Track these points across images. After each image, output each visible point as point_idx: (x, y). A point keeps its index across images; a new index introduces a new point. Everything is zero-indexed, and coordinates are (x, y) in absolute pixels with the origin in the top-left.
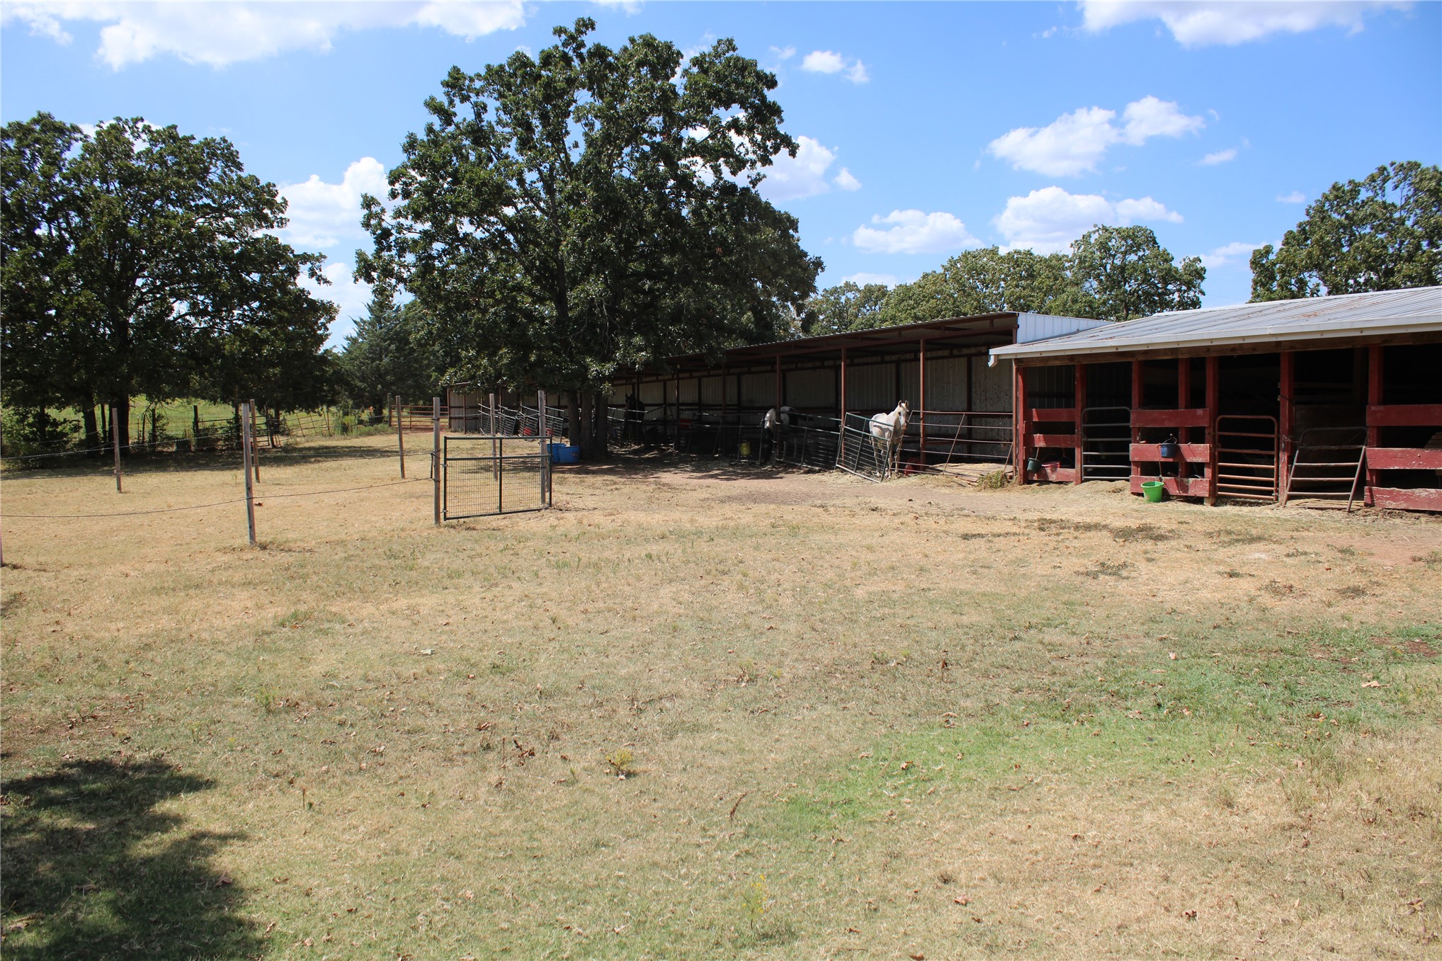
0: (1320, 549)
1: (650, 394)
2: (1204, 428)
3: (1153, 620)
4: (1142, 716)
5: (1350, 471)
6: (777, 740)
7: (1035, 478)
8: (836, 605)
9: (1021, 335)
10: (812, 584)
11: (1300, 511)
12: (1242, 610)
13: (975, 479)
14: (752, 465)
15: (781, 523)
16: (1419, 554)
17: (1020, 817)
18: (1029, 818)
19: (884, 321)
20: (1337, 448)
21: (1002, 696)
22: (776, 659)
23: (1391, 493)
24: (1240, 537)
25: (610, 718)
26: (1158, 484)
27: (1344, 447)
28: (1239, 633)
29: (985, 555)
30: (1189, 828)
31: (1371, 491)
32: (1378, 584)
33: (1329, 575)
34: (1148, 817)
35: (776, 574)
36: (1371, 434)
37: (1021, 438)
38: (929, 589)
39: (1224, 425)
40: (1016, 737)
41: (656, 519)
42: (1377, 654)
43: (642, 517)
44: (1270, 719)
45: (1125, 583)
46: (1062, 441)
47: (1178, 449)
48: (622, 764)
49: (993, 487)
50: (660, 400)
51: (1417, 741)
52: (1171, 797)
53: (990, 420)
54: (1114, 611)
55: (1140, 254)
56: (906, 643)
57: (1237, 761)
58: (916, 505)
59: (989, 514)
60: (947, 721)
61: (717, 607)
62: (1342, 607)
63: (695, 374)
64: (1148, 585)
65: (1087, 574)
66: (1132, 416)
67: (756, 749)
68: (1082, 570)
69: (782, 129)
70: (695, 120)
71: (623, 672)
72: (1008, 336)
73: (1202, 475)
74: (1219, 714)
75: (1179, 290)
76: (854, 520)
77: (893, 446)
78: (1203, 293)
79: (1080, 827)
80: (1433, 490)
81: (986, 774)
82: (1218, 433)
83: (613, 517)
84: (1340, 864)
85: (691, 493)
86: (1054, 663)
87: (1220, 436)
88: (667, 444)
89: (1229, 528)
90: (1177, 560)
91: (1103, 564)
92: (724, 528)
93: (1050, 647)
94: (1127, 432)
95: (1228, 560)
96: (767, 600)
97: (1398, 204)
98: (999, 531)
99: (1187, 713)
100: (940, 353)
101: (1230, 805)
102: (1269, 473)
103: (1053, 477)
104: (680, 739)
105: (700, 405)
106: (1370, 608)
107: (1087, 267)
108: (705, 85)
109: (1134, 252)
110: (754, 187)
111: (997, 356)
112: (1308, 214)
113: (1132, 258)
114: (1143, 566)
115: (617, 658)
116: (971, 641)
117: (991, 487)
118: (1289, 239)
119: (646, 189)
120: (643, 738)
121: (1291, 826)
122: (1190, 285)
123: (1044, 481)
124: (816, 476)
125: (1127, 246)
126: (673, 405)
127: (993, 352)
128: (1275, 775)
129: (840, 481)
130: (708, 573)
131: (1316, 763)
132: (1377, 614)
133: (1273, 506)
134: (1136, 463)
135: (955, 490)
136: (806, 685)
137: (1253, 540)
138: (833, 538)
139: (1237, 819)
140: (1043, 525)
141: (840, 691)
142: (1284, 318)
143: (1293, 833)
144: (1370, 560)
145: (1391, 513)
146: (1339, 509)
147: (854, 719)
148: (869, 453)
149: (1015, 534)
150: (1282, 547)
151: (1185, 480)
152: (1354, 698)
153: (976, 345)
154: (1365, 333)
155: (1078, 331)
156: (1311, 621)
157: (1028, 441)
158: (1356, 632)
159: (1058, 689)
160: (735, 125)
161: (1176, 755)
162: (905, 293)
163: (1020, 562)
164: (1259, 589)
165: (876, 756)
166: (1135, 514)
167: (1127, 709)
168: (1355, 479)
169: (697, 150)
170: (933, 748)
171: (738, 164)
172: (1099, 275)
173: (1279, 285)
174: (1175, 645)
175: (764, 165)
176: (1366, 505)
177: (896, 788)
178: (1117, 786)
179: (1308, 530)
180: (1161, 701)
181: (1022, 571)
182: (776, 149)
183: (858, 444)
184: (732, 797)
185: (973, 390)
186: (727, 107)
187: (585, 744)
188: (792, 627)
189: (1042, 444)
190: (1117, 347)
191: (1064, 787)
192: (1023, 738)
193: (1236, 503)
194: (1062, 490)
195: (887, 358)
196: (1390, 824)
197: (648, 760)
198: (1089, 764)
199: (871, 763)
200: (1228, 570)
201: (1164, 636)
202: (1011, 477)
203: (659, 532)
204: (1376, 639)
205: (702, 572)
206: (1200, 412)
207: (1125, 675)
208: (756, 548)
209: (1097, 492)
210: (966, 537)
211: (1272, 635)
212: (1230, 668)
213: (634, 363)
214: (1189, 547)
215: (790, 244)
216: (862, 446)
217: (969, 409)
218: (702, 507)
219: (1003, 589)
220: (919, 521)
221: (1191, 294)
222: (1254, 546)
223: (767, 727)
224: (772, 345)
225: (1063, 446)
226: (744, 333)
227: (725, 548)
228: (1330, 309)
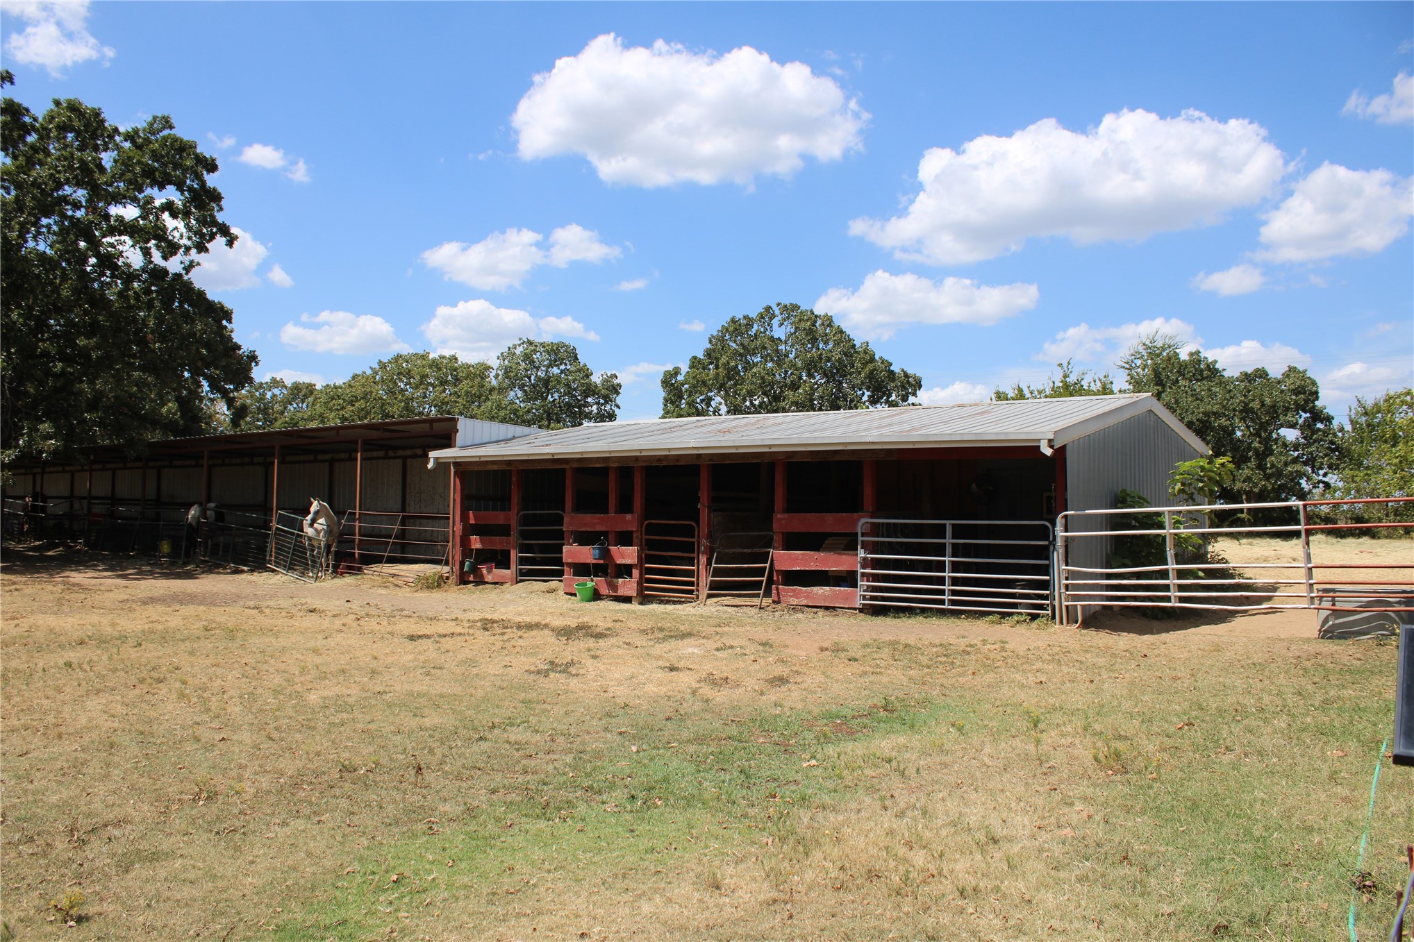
0: (744, 642)
1: (56, 485)
2: (632, 532)
3: (608, 715)
4: (619, 809)
5: (760, 572)
6: (252, 862)
7: (471, 578)
8: (290, 712)
9: (460, 438)
10: (260, 691)
11: (719, 608)
12: (688, 702)
13: (411, 580)
14: (173, 564)
15: (214, 625)
16: (825, 645)
17: (524, 920)
18: (533, 920)
19: (311, 419)
20: (749, 551)
21: (480, 798)
22: (235, 773)
23: (794, 590)
24: (672, 634)
25: (45, 855)
26: (590, 584)
27: (756, 550)
28: (689, 723)
29: (434, 655)
30: (686, 913)
31: (777, 589)
32: (798, 672)
33: (756, 666)
34: (646, 908)
35: (219, 681)
36: (777, 538)
37: (458, 540)
38: (385, 692)
39: (651, 529)
40: (503, 839)
41: (71, 623)
42: (809, 736)
43: (52, 621)
44: (735, 802)
45: (575, 680)
46: (498, 543)
47: (609, 551)
48: (71, 908)
49: (430, 587)
50: (66, 493)
51: (859, 811)
52: (663, 885)
53: (424, 521)
54: (570, 708)
55: (563, 367)
56: (371, 749)
57: (715, 845)
58: (355, 605)
59: (430, 614)
60: (430, 828)
61: (157, 719)
62: (773, 695)
63: (108, 466)
64: (597, 681)
65: (539, 672)
66: (566, 520)
67: (229, 873)
68: (533, 668)
69: (220, 217)
70: (125, 197)
71: (54, 799)
72: (447, 440)
73: (631, 576)
74: (689, 801)
75: (598, 403)
76: (292, 622)
77: (328, 547)
78: (618, 407)
79: (584, 924)
80: (827, 588)
81: (480, 879)
82: (645, 537)
83: (16, 622)
84: (822, 930)
85: (107, 594)
86: (523, 762)
87: (646, 540)
88: (74, 540)
89: (659, 625)
90: (619, 656)
91: (552, 663)
92: (152, 632)
93: (517, 746)
94: (560, 535)
95: (666, 655)
96: (213, 708)
97: (783, 338)
98: (445, 632)
99: (659, 803)
100: (375, 454)
101: (718, 888)
102: (689, 573)
103: (489, 578)
104: (138, 870)
105: (114, 500)
106: (796, 695)
107: (511, 377)
108: (139, 162)
109: (556, 366)
110: (187, 274)
111: (436, 458)
112: (710, 342)
113: (555, 371)
114: (589, 663)
115: (44, 782)
116: (438, 744)
117: (428, 587)
118: (695, 362)
119: (64, 264)
120: (91, 874)
121: (775, 901)
122: (607, 399)
123: (480, 582)
124: (244, 576)
125: (551, 360)
126: (84, 498)
127: (432, 454)
128: (750, 854)
129: (271, 582)
130: (142, 681)
131: (783, 840)
132: (802, 700)
133: (694, 604)
134: (569, 565)
135: (391, 591)
136: (272, 799)
137: (684, 636)
138: (274, 641)
139: (727, 900)
140: (487, 624)
141: (310, 804)
142: (703, 433)
143: (776, 907)
144: (788, 651)
145: (794, 608)
146: (752, 606)
147: (332, 832)
148: (302, 552)
149: (460, 634)
150: (710, 641)
151: (615, 580)
152: (799, 777)
153: (411, 447)
154: (773, 450)
155: (514, 438)
156: (750, 709)
157: (465, 542)
158: (788, 717)
159: (534, 787)
160: (169, 207)
161: (659, 845)
162: (333, 393)
163: (471, 662)
164: (699, 682)
165: (363, 870)
166: (572, 613)
167: (603, 803)
168: (765, 579)
169: (125, 229)
170: (421, 857)
171: (170, 249)
172: (524, 385)
173: (687, 403)
174: (634, 737)
175: (199, 252)
176: (774, 602)
177: (391, 903)
178: (610, 880)
179: (729, 626)
180: (633, 792)
181: (475, 671)
182: (212, 237)
183: (291, 543)
184: (211, 931)
185: (408, 491)
186: (162, 187)
187: (18, 888)
188: (246, 736)
189: (479, 546)
190: (553, 454)
191: (560, 884)
192: (510, 839)
193: (661, 602)
194: (498, 590)
195: (321, 457)
196: (854, 888)
197: (101, 900)
198: (580, 860)
199: (359, 879)
200: (668, 665)
201: (623, 730)
202: (448, 578)
203: (75, 637)
204: (806, 723)
205: (133, 680)
206: (629, 517)
207: (594, 769)
208: (192, 653)
209: (532, 592)
210: (412, 638)
211: (718, 724)
212: (688, 757)
213: (41, 452)
214: (628, 644)
215: (222, 336)
216: (295, 545)
217: (404, 511)
218: (122, 609)
219: (460, 689)
220: (362, 622)
221: (608, 407)
222: (686, 641)
223: (237, 848)
224: (200, 439)
225: (498, 548)
226: (168, 425)
227: (156, 654)
228: (741, 426)
